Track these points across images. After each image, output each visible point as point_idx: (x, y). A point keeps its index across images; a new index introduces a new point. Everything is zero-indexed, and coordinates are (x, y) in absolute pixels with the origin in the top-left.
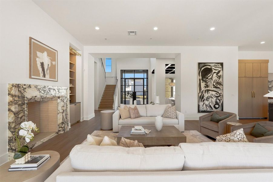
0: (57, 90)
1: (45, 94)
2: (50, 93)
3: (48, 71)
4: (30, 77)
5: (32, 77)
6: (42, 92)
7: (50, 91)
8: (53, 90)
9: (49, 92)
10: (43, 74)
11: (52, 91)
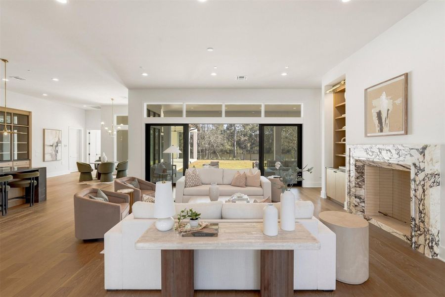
0: (394, 152)
1: (373, 156)
2: (381, 155)
3: (387, 122)
4: (366, 136)
5: (368, 135)
6: (370, 153)
7: (381, 153)
8: (387, 150)
9: (379, 154)
10: (379, 128)
11: (384, 153)
